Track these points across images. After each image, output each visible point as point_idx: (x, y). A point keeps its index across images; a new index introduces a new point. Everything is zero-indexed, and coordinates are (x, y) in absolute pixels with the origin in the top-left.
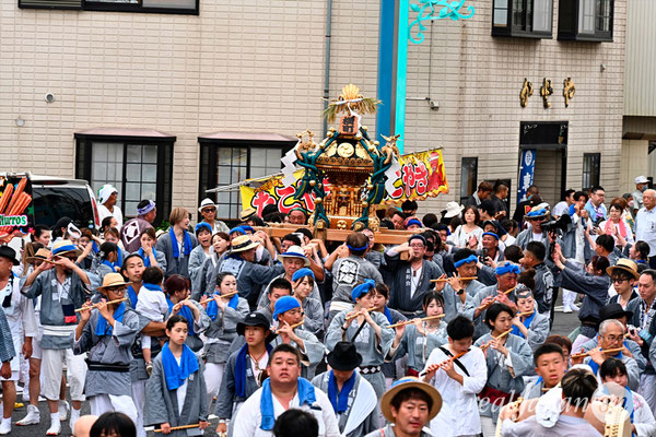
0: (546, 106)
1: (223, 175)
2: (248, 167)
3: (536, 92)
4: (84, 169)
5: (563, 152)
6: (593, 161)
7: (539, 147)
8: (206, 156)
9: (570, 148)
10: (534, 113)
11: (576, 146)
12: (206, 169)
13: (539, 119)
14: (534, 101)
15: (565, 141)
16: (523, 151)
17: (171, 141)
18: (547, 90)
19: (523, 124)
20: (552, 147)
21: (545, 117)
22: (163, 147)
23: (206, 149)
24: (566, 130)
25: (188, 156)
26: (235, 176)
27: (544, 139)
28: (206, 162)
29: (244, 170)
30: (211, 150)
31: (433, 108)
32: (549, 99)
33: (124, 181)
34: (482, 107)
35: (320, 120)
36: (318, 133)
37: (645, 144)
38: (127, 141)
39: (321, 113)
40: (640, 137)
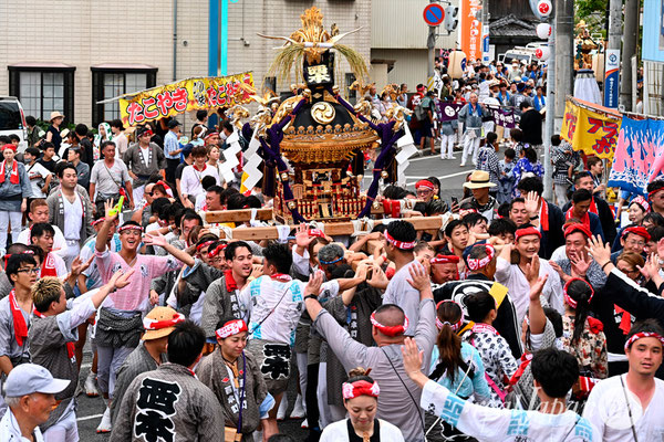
1: (108, 91)
2: (124, 86)
4: (15, 90)
8: (96, 80)
12: (96, 88)
17: (73, 70)
22: (68, 74)
23: (96, 75)
24: (333, 58)
26: (116, 93)
28: (96, 84)
29: (121, 89)
30: (100, 75)
31: (246, 45)
33: (42, 97)
35: (171, 54)
36: (171, 63)
37: (386, 67)
38: (44, 71)
39: (171, 50)
40: (382, 62)
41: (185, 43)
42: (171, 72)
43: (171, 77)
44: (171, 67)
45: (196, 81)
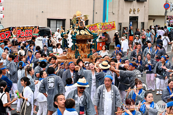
0: (134, 13)
3: (132, 11)
4: (49, 25)
5: (137, 22)
6: (143, 24)
7: (133, 21)
9: (138, 21)
10: (132, 15)
11: (140, 21)
13: (133, 16)
14: (132, 12)
15: (138, 20)
16: (130, 22)
17: (65, 20)
18: (134, 10)
19: (130, 17)
20: (135, 21)
21: (134, 15)
22: (64, 21)
24: (138, 18)
25: (68, 23)
27: (134, 20)
31: (113, 14)
32: (135, 12)
33: (56, 27)
34: (122, 13)
35: (92, 16)
36: (92, 18)
37: (152, 20)
38: (57, 20)
39: (93, 15)
40: (151, 19)
41: (96, 13)
42: (92, 21)
43: (92, 22)
44: (92, 20)
45: (99, 24)
